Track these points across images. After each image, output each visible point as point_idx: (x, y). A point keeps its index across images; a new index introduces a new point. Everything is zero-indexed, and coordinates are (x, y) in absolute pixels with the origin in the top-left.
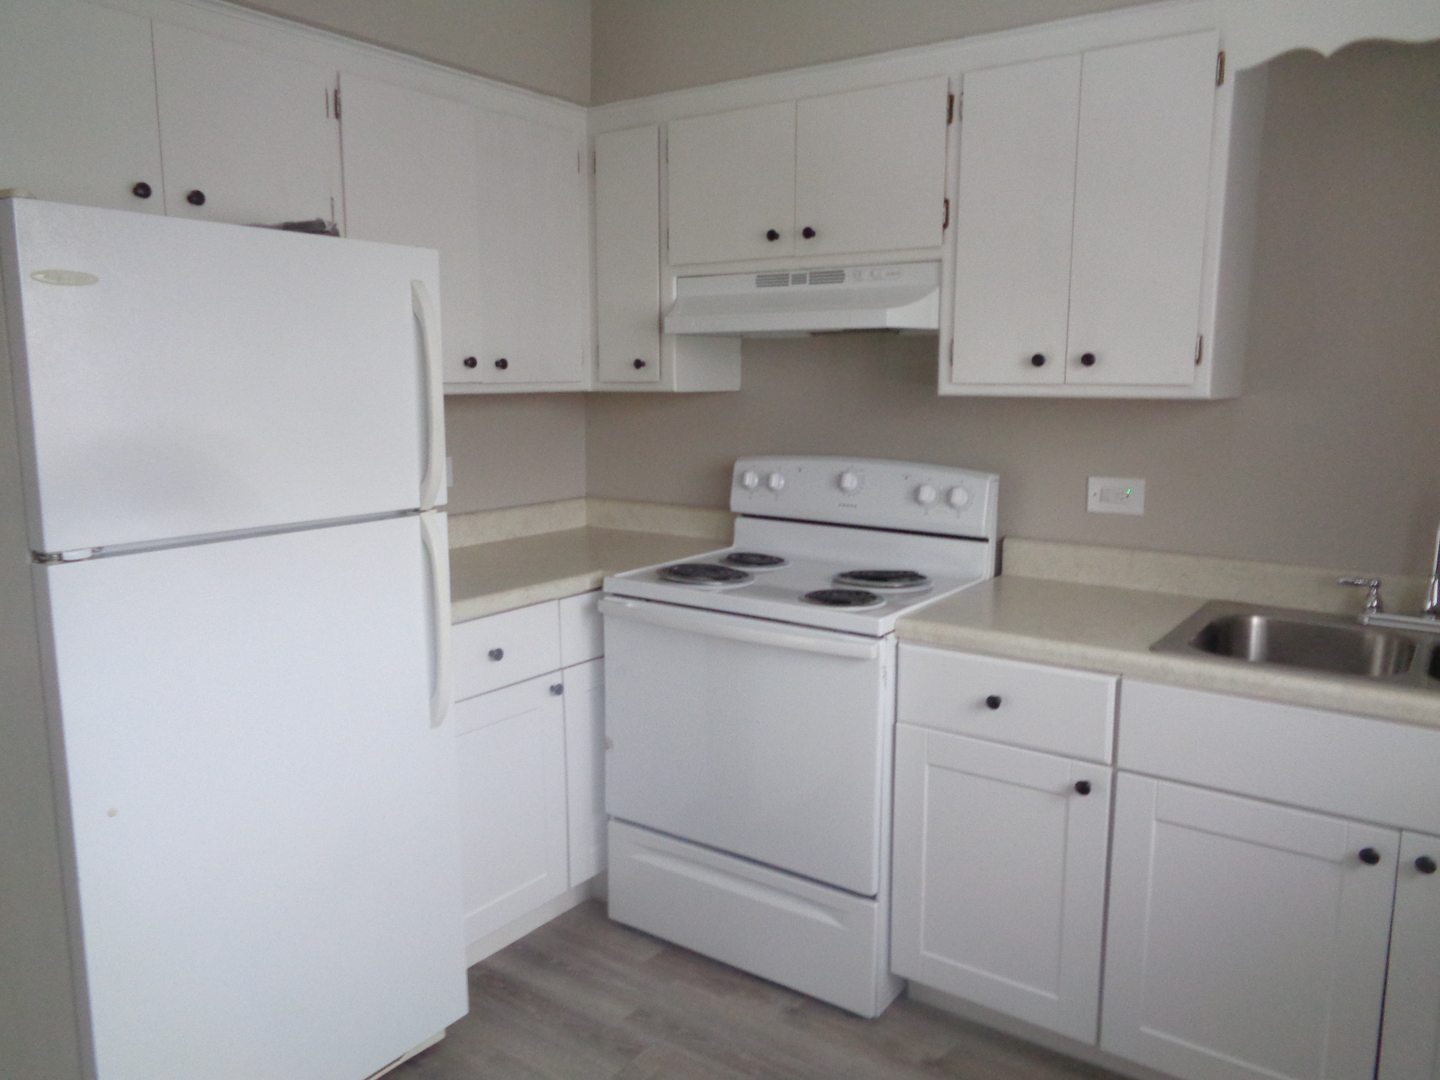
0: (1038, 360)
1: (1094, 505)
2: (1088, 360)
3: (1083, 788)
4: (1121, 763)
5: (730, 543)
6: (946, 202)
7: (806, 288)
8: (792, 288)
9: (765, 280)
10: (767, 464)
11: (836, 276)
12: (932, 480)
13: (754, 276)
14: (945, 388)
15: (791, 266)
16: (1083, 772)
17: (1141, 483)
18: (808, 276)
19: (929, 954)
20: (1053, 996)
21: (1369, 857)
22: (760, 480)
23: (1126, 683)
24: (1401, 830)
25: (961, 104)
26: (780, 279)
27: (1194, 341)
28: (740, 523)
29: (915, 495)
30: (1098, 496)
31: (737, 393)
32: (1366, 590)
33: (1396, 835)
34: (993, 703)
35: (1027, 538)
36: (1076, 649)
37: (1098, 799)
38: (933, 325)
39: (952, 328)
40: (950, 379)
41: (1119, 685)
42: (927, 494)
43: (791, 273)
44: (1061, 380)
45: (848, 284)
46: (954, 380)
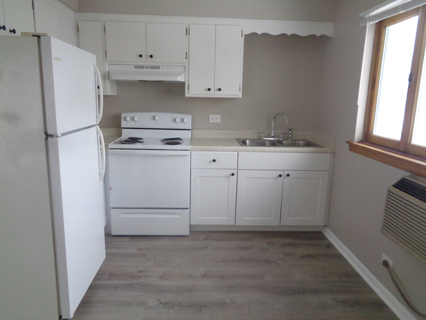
0: (209, 89)
1: (211, 121)
2: (220, 90)
3: (233, 175)
4: (239, 168)
5: (121, 136)
6: (186, 53)
7: (149, 70)
8: (145, 70)
9: (137, 67)
10: (132, 115)
11: (158, 67)
12: (179, 117)
13: (134, 66)
14: (187, 95)
15: (146, 64)
16: (233, 172)
17: (220, 116)
18: (150, 67)
19: (200, 218)
20: (227, 218)
21: (280, 176)
22: (131, 118)
23: (240, 153)
24: (284, 170)
25: (189, 31)
26: (142, 67)
27: (239, 86)
28: (123, 130)
29: (174, 120)
30: (211, 119)
31: (116, 96)
32: (262, 134)
33: (283, 171)
34: (214, 161)
35: (197, 129)
36: (230, 147)
37: (235, 176)
38: (183, 80)
39: (189, 82)
40: (189, 93)
41: (238, 153)
42: (178, 120)
43: (145, 66)
44: (213, 94)
45: (161, 70)
46: (190, 93)
